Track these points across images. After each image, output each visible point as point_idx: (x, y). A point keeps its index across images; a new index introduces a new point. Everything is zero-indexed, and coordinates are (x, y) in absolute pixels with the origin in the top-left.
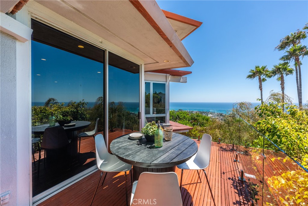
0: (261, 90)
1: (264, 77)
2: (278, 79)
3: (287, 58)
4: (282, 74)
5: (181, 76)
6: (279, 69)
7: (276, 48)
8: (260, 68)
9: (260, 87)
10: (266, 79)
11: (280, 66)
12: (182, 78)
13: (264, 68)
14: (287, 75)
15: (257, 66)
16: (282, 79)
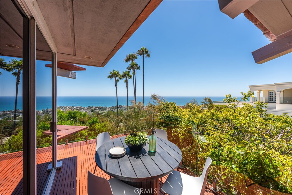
0: (116, 87)
1: (118, 79)
2: (125, 81)
3: (130, 68)
4: (127, 78)
5: (70, 70)
6: (125, 74)
7: (124, 60)
8: (116, 71)
9: (116, 86)
10: (119, 80)
11: (126, 73)
12: (71, 73)
13: (118, 72)
14: (129, 78)
15: (114, 70)
16: (126, 81)
